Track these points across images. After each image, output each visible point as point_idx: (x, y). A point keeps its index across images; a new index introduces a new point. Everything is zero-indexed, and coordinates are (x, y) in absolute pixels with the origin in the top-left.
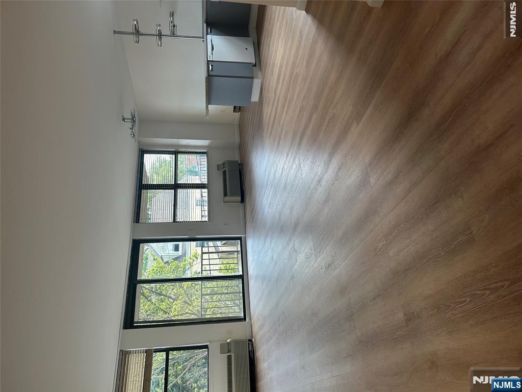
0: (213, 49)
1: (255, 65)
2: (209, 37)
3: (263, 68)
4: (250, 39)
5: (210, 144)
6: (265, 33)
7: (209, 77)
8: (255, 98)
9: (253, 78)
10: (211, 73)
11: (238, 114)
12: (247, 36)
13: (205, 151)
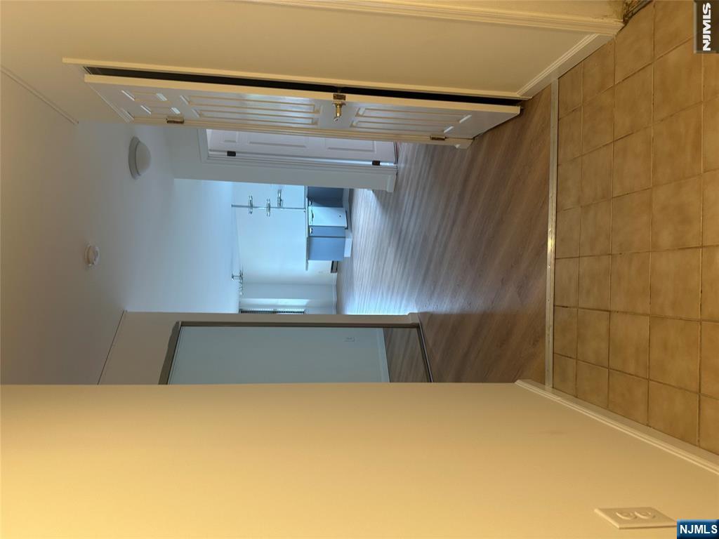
0: (313, 217)
1: (347, 228)
2: (310, 208)
3: (353, 229)
4: (344, 209)
5: (308, 303)
6: (354, 205)
7: (310, 238)
8: (347, 254)
9: (345, 237)
10: (311, 235)
11: (335, 275)
12: (342, 207)
13: (303, 310)
